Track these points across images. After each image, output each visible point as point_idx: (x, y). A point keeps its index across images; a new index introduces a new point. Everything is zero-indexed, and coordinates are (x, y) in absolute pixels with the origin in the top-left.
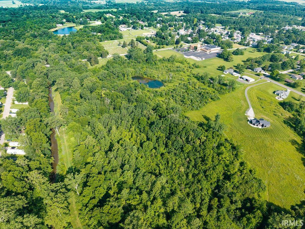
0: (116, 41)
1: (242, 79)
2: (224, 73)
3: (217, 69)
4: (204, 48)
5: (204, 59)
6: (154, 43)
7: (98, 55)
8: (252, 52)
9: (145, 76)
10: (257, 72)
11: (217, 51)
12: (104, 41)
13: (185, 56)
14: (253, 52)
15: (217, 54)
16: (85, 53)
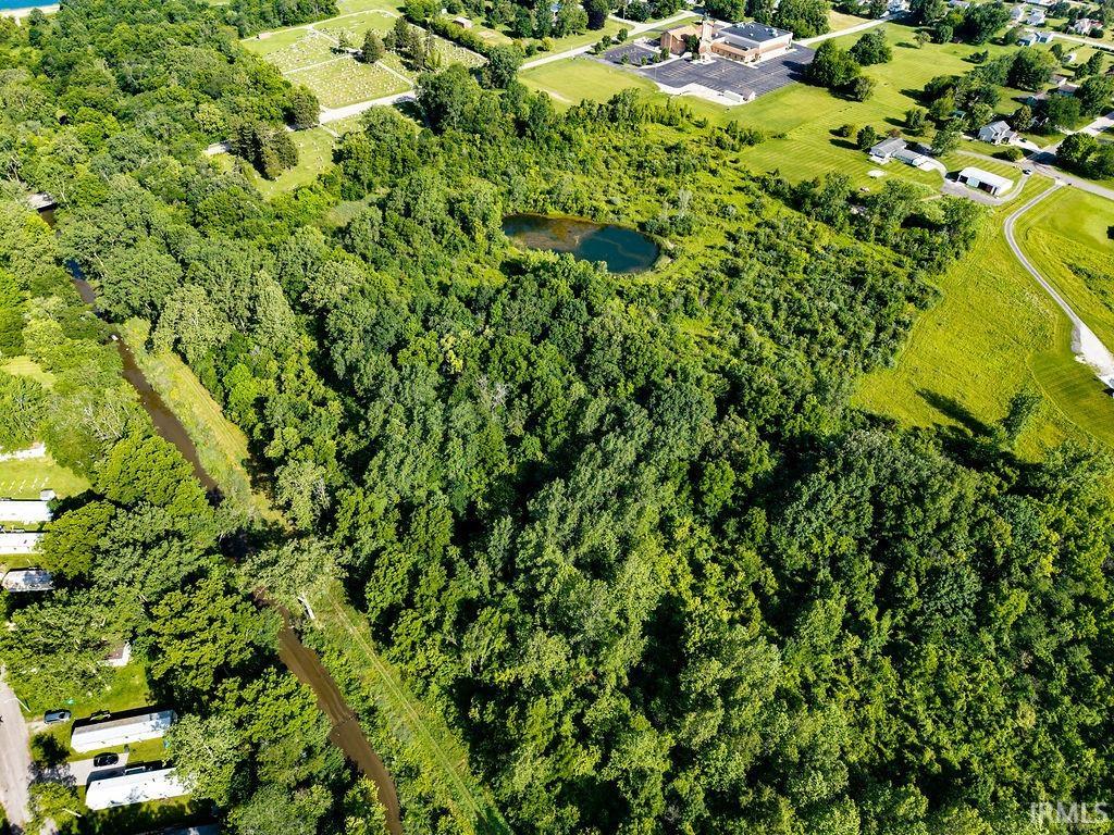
0: (309, 27)
1: (958, 184)
2: (874, 158)
3: (833, 142)
4: (723, 39)
5: (752, 97)
6: (490, 26)
7: (272, 118)
8: (909, 46)
9: (554, 212)
10: (994, 141)
11: (782, 52)
12: (255, 32)
13: (664, 89)
14: (915, 47)
15: (786, 63)
16: (211, 111)
